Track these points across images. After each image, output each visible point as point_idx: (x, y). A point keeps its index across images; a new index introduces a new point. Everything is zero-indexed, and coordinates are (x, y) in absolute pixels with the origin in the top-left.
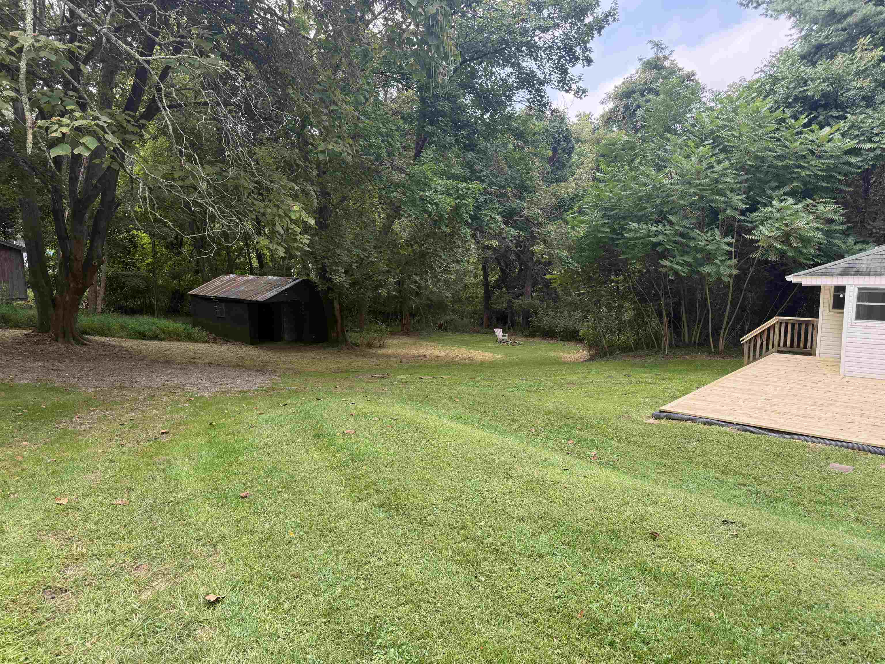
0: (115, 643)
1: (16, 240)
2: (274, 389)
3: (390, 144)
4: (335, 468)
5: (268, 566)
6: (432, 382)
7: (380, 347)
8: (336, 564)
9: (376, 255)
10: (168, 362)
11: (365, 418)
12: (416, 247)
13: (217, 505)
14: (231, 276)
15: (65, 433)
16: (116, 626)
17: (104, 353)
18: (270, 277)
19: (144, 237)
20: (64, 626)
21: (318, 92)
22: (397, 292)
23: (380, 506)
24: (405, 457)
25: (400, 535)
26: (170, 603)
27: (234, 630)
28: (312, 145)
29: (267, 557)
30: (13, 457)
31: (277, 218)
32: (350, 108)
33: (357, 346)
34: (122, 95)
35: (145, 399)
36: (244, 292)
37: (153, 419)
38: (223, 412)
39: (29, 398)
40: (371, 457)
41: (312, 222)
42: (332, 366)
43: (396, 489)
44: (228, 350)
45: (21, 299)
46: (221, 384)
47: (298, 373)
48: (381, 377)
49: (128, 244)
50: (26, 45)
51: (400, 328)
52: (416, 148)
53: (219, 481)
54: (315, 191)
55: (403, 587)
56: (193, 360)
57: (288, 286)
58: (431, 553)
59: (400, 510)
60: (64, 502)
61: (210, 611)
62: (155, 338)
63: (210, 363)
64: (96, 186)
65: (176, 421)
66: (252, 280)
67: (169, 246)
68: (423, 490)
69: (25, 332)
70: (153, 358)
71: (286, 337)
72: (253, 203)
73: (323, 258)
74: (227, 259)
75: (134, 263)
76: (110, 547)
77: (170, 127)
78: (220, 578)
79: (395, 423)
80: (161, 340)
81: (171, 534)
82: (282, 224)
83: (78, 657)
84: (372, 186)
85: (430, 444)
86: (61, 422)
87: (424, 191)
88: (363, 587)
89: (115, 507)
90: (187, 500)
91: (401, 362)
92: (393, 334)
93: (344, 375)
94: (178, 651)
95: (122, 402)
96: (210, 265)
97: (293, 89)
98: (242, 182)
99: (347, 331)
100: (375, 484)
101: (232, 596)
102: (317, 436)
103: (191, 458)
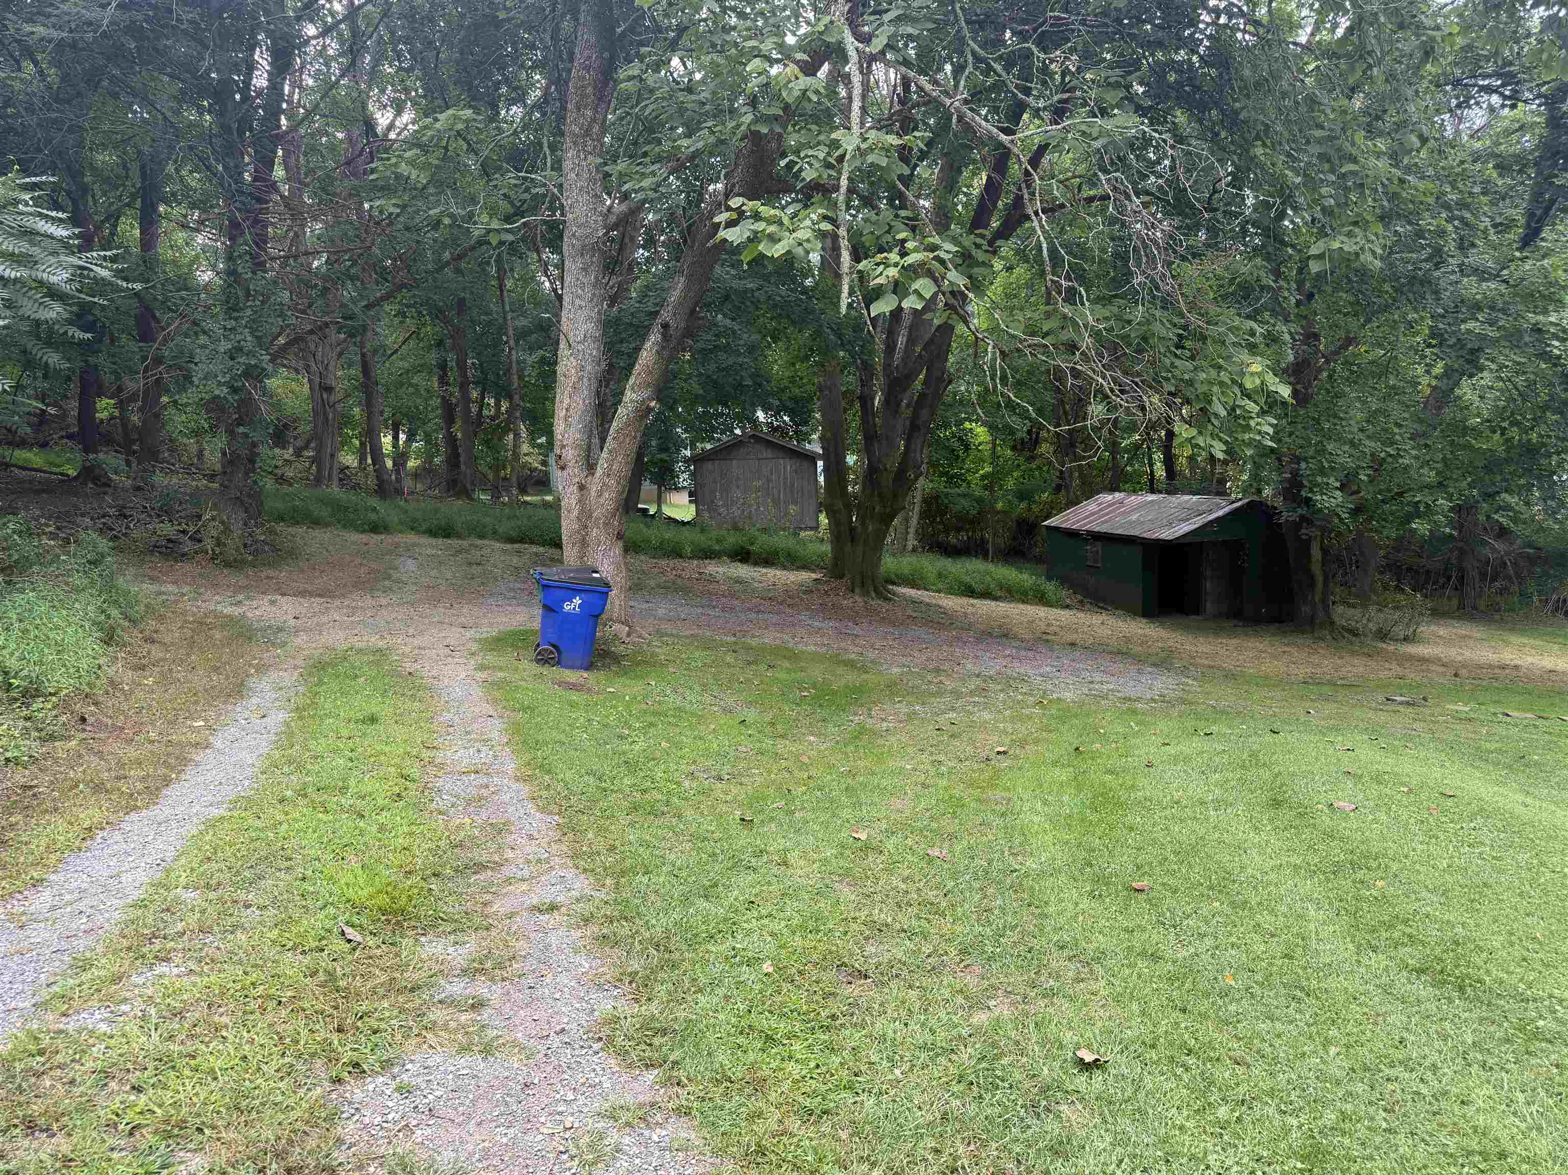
0: (934, 1083)
1: (809, 443)
2: (1183, 701)
3: (1467, 224)
4: (1315, 872)
5: (1186, 1028)
6: (1535, 726)
7: (1406, 639)
8: (1324, 1062)
9: (1414, 452)
10: (1006, 636)
11: (1379, 783)
12: (1514, 432)
13: (1091, 894)
14: (1117, 495)
15: (862, 731)
16: (937, 1055)
17: (915, 615)
18: (1186, 497)
19: (980, 433)
20: (863, 1033)
21: (1319, 143)
22: (1454, 528)
23: (1421, 971)
24: (1477, 880)
25: (1470, 1041)
26: (1017, 1043)
27: (1124, 1124)
28: (1293, 246)
29: (1184, 1011)
30: (797, 757)
31: (1215, 389)
32: (1382, 164)
33: (1356, 635)
34: (965, 206)
35: (971, 693)
36: (1139, 522)
37: (984, 726)
38: (1097, 732)
39: (817, 672)
40: (1395, 867)
41: (1285, 391)
42: (1302, 671)
43: (1457, 943)
44: (1103, 623)
45: (811, 529)
46: (1092, 682)
47: (1230, 676)
48: (1408, 703)
49: (956, 444)
50: (850, 148)
51: (1455, 602)
52: (1528, 225)
53: (1094, 851)
54: (1290, 333)
55: (1480, 1153)
56: (1045, 637)
57: (1220, 513)
58: (1551, 1101)
59: (1469, 989)
60: (863, 836)
61: (1083, 1079)
62: (986, 595)
63: (1073, 644)
64: (920, 355)
65: (1020, 735)
66: (1152, 501)
67: (1019, 447)
68: (1524, 960)
69: (814, 576)
70: (982, 627)
71: (1209, 606)
72: (1172, 363)
73: (1297, 459)
74: (1110, 465)
75: (962, 474)
76: (923, 923)
77: (1045, 246)
78: (1099, 1024)
79: (1450, 803)
80: (996, 599)
81: (1016, 926)
82: (1223, 399)
83: (884, 1087)
84: (1417, 312)
85: (1542, 864)
86: (855, 714)
87: (1545, 312)
88: (1384, 1125)
89: (930, 860)
90: (1041, 875)
91: (1456, 675)
92: (1437, 614)
93: (1326, 690)
94: (1031, 1131)
95: (939, 694)
96: (1081, 476)
97: (1264, 145)
98: (1157, 327)
99: (1333, 603)
100: (1406, 922)
101: (1120, 1064)
102: (1276, 803)
103: (1045, 803)
